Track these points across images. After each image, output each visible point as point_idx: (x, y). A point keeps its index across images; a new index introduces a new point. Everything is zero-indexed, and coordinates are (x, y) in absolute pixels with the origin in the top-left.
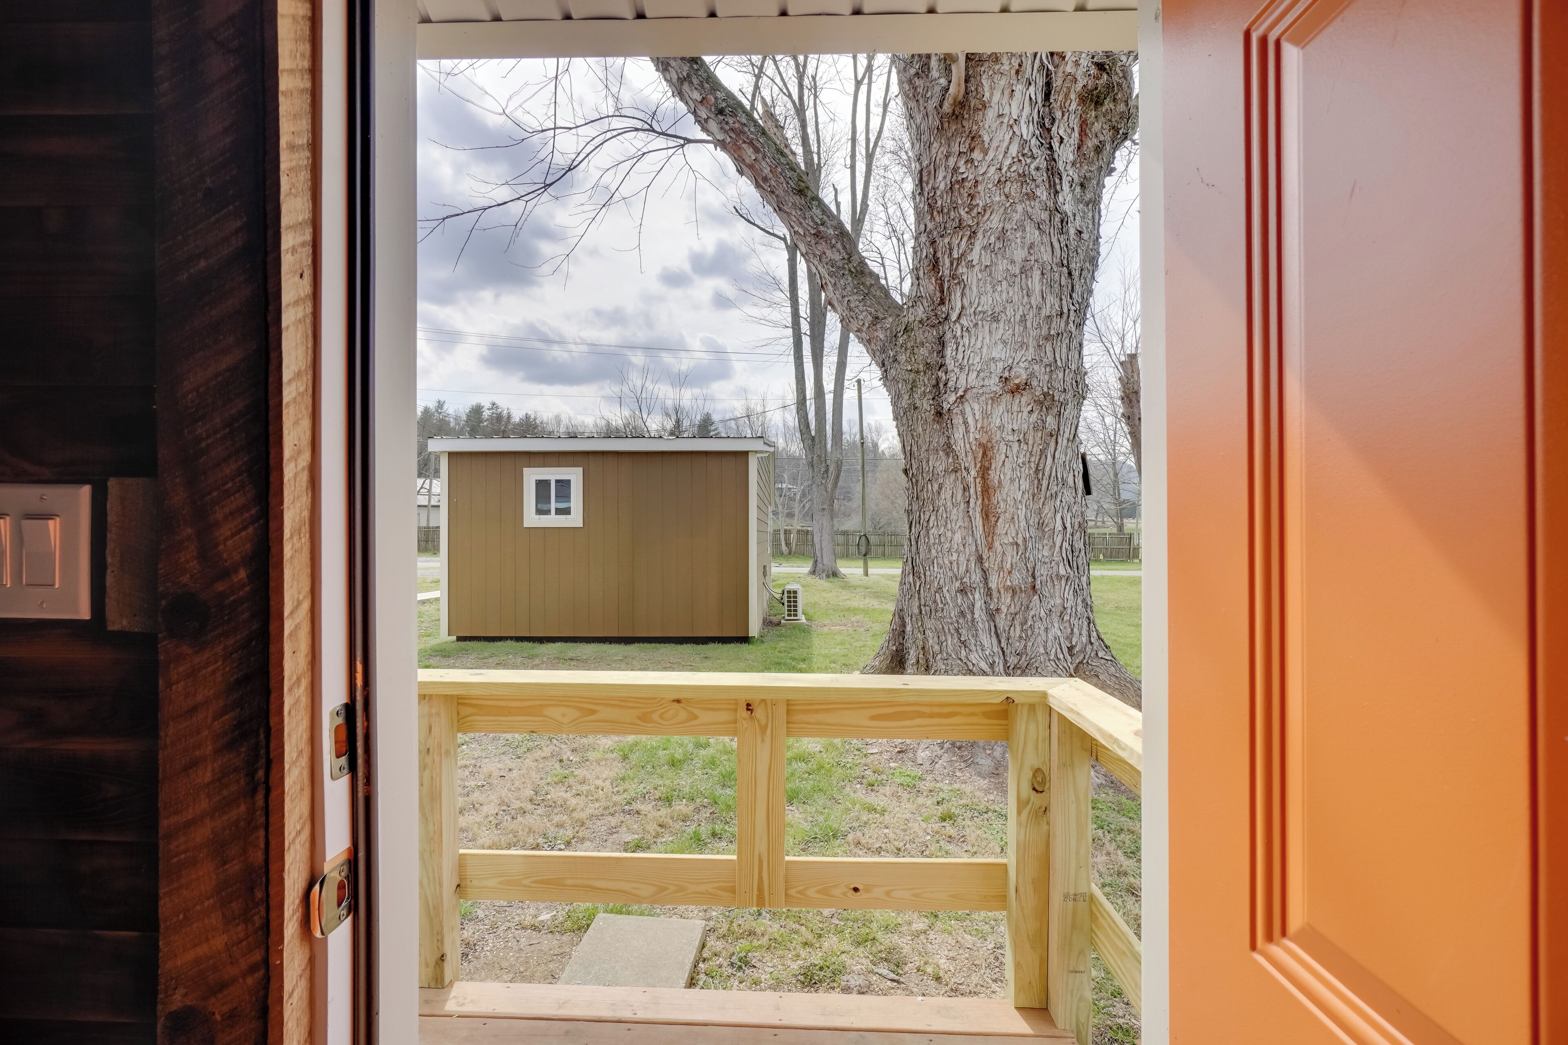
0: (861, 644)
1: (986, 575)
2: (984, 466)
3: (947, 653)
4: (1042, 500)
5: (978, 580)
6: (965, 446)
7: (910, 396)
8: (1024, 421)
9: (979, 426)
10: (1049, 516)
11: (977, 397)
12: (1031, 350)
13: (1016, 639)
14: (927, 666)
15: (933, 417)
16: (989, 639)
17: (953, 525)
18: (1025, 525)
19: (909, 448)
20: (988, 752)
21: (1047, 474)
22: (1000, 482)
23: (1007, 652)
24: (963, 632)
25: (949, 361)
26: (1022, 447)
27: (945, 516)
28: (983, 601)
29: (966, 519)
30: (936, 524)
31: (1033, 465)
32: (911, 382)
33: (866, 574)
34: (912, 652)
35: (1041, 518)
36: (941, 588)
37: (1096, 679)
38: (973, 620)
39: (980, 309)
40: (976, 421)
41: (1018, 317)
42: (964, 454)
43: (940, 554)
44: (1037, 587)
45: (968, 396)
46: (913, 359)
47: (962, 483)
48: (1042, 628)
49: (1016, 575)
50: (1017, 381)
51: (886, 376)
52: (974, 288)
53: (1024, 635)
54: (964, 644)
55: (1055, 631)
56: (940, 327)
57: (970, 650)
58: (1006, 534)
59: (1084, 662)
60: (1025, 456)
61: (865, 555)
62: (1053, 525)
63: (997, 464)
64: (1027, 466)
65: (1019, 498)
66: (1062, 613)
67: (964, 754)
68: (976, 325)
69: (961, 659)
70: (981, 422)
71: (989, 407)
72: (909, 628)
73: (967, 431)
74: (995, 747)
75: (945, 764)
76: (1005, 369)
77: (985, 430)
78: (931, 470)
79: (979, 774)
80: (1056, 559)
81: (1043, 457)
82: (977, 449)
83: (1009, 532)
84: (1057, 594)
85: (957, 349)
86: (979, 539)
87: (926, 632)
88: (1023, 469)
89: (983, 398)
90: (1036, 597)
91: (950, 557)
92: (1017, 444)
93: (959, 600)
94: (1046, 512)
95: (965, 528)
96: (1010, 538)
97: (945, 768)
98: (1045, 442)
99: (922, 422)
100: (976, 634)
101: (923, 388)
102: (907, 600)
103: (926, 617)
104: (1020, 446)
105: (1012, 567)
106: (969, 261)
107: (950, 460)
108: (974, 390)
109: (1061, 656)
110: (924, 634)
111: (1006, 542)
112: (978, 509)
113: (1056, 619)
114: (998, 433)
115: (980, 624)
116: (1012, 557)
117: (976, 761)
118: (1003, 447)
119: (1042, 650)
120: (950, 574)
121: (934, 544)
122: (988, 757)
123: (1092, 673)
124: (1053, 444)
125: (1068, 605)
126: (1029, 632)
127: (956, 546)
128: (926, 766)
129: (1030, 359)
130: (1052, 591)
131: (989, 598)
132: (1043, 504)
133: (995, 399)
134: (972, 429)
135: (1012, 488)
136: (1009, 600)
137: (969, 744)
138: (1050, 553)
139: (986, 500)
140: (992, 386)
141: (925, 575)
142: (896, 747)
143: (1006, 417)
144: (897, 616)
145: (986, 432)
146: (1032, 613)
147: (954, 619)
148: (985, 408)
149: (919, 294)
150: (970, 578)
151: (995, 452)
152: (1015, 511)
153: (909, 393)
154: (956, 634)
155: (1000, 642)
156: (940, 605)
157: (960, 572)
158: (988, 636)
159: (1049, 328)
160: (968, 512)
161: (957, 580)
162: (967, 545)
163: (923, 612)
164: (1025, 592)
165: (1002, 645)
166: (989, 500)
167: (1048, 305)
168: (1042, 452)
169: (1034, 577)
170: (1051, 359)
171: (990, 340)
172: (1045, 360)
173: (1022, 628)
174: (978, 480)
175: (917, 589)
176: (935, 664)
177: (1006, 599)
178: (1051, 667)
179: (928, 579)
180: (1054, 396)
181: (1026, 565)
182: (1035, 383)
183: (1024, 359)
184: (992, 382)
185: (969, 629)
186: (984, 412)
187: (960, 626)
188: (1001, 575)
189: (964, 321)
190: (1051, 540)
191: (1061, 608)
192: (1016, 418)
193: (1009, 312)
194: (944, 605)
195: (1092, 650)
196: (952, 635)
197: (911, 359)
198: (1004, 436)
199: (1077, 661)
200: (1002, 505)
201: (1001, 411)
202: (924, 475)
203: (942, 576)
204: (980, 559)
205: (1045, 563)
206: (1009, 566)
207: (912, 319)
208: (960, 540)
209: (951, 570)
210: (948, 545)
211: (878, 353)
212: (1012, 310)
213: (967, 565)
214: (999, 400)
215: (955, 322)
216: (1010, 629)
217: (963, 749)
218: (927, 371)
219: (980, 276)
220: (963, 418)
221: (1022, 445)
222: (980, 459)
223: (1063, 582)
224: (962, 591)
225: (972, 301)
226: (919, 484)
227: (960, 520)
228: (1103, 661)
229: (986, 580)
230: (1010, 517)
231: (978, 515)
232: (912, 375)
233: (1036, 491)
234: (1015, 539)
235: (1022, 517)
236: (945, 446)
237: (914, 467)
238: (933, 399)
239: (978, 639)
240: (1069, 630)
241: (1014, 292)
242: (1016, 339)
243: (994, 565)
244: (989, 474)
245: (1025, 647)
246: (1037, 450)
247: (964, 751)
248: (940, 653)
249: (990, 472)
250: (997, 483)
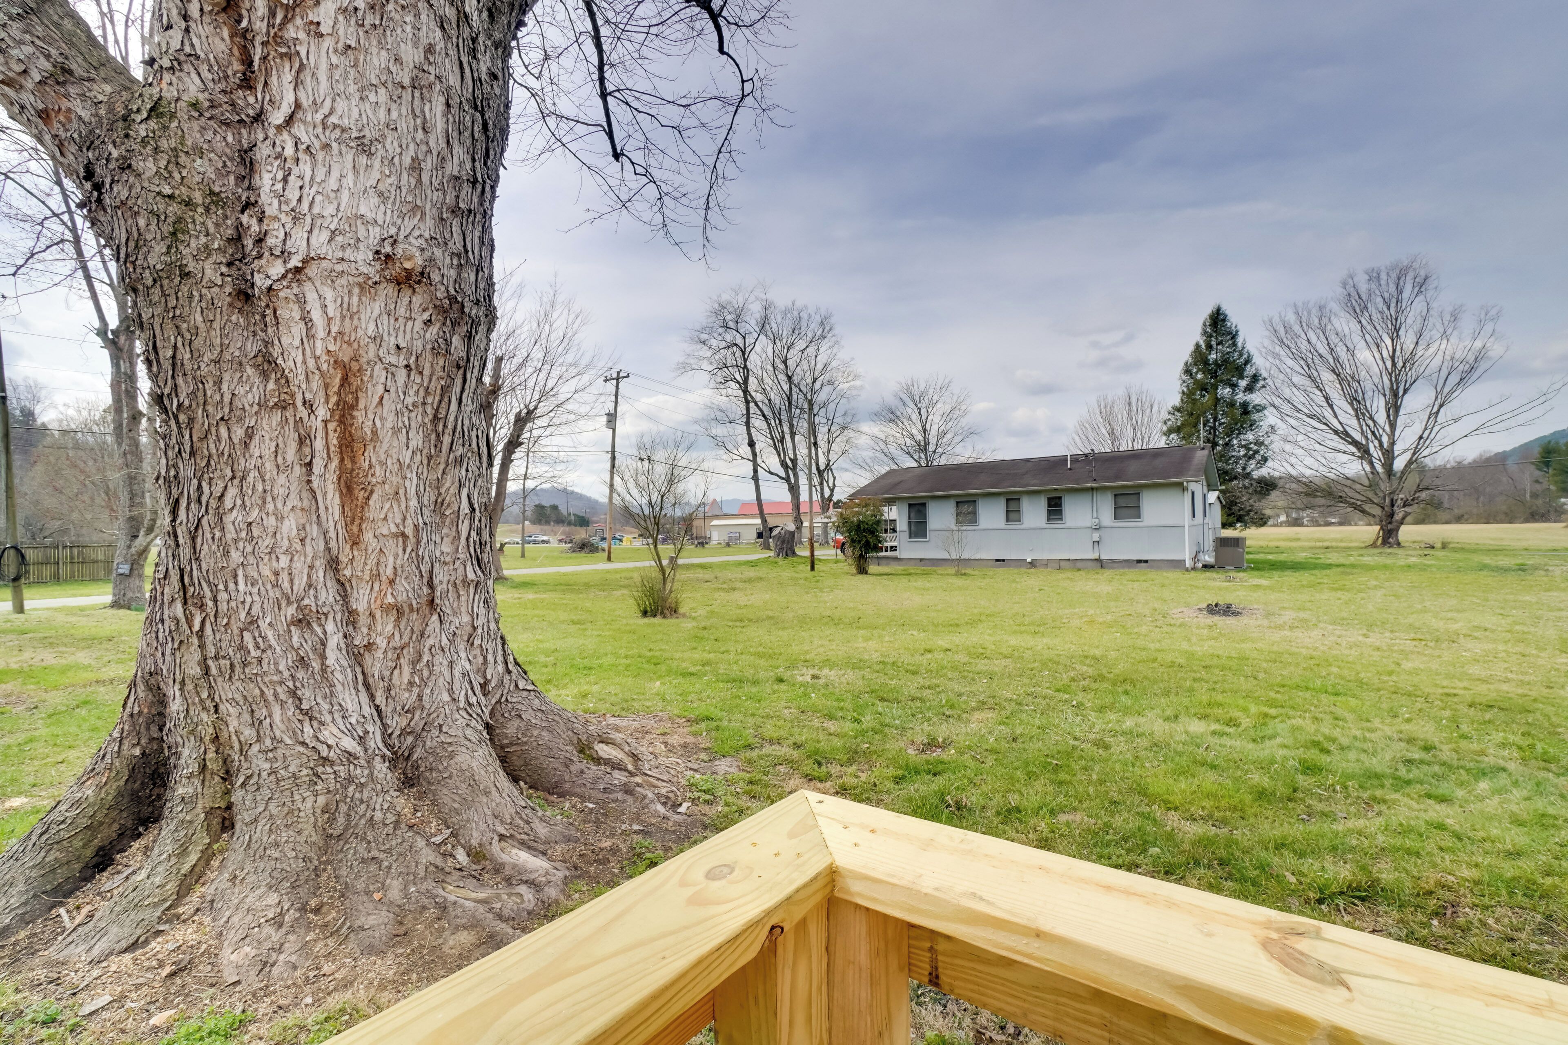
0: (21, 737)
1: (345, 590)
2: (345, 402)
3: (274, 738)
4: (442, 467)
5: (331, 599)
6: (304, 362)
7: (169, 247)
8: (416, 336)
9: (335, 329)
10: (452, 491)
11: (332, 277)
12: (429, 222)
13: (404, 687)
14: (227, 772)
15: (228, 299)
16: (354, 696)
17: (279, 505)
18: (416, 504)
19: (170, 353)
20: (377, 896)
21: (450, 425)
22: (374, 432)
23: (387, 710)
24: (307, 694)
25: (266, 197)
26: (412, 378)
27: (260, 488)
28: (341, 634)
29: (305, 495)
30: (239, 502)
31: (429, 410)
32: (170, 220)
33: (20, 609)
34: (186, 752)
35: (440, 494)
36: (254, 622)
37: (518, 720)
38: (324, 669)
39: (333, 119)
40: (330, 319)
41: (407, 161)
42: (302, 377)
43: (251, 559)
44: (438, 601)
45: (312, 270)
46: (177, 176)
47: (296, 430)
48: (445, 663)
49: (402, 585)
50: (408, 265)
51: (99, 201)
52: (323, 76)
53: (417, 680)
54: (309, 714)
55: (463, 664)
56: (244, 132)
57: (322, 723)
58: (385, 519)
59: (503, 700)
60: (417, 393)
61: (16, 579)
62: (457, 506)
63: (368, 400)
64: (420, 409)
65: (407, 461)
66: (470, 636)
67: (329, 918)
68: (326, 146)
69: (304, 744)
70: (338, 323)
71: (355, 299)
72: (175, 706)
73: (310, 335)
74: (388, 881)
75: (293, 958)
76: (384, 240)
77: (346, 339)
78: (227, 398)
79: (371, 950)
80: (462, 556)
81: (446, 399)
82: (332, 371)
83: (390, 515)
84: (463, 609)
85: (285, 180)
86: (332, 529)
87: (222, 707)
88: (413, 414)
89: (343, 281)
90: (435, 617)
91: (275, 564)
92: (404, 372)
93: (296, 640)
94: (448, 485)
95: (302, 509)
96: (392, 526)
97: (295, 968)
98: (449, 376)
99: (204, 304)
100: (332, 692)
101: (203, 240)
102: (168, 652)
103: (219, 679)
104: (409, 376)
105: (395, 574)
106: (312, 23)
107: (271, 386)
108: (324, 264)
109: (473, 700)
110: (216, 711)
111: (385, 531)
112: (332, 477)
113: (462, 646)
114: (372, 348)
115: (337, 675)
116: (396, 556)
117: (358, 923)
118: (380, 374)
119: (446, 697)
120: (274, 593)
121: (236, 541)
122: (380, 906)
123: (513, 714)
124: (459, 381)
125: (479, 623)
126: (426, 673)
127: (286, 543)
128: (253, 981)
129: (427, 235)
130: (455, 605)
131: (351, 628)
132: (444, 472)
133: (367, 287)
134: (321, 333)
135: (395, 443)
136: (390, 627)
137: (336, 895)
138: (453, 548)
139: (347, 462)
140: (361, 263)
141: (215, 600)
142: (161, 965)
143: (385, 322)
144: (141, 687)
145: (349, 343)
146: (430, 642)
147: (286, 674)
148: (346, 299)
149: (188, 49)
150: (316, 597)
151: (366, 379)
152: (401, 481)
153: (168, 241)
154: (290, 701)
155: (372, 697)
156: (254, 653)
157: (295, 588)
158: (353, 691)
159: (457, 197)
160: (309, 482)
161: (289, 603)
162: (308, 541)
163: (214, 671)
164: (418, 610)
165: (378, 702)
166: (354, 462)
167: (456, 161)
168: (445, 390)
169: (431, 585)
170: (460, 246)
171: (355, 183)
172: (450, 244)
173: (414, 668)
174: (331, 426)
175: (197, 627)
176: (245, 765)
177: (386, 626)
178: (462, 720)
179: (223, 607)
180: (463, 306)
181: (418, 568)
182: (435, 277)
183: (417, 233)
184: (360, 257)
185: (317, 686)
186: (345, 306)
187: (298, 684)
188: (376, 587)
189: (299, 130)
190: (454, 529)
191: (469, 629)
192: (402, 328)
193: (392, 145)
194: (263, 651)
195: (511, 680)
196: (283, 703)
197: (170, 172)
198: (381, 355)
199: (493, 701)
200: (378, 470)
201: (376, 312)
202: (210, 408)
203: (256, 598)
204: (333, 564)
205: (445, 563)
206: (390, 572)
207: (170, 93)
208: (295, 532)
209: (276, 585)
210: (268, 541)
211: (74, 148)
212: (396, 144)
213: (309, 576)
214: (372, 291)
215: (279, 128)
216: (392, 673)
217: (325, 909)
218: (213, 207)
219: (335, 60)
220: (302, 309)
221: (412, 374)
222: (336, 389)
223: (472, 590)
224: (302, 622)
225: (319, 101)
226: (197, 426)
227: (292, 496)
228: (525, 693)
229: (345, 596)
230: (392, 491)
231: (331, 488)
232: (174, 209)
233: (433, 451)
234: (401, 528)
235: (412, 492)
236: (260, 359)
237: (184, 391)
238: (229, 264)
239: (334, 701)
240: (480, 659)
241: (400, 115)
242: (403, 195)
243: (363, 571)
244: (353, 417)
245: (420, 698)
246: (436, 386)
247: (329, 912)
248: (258, 741)
249: (355, 413)
250: (369, 432)
